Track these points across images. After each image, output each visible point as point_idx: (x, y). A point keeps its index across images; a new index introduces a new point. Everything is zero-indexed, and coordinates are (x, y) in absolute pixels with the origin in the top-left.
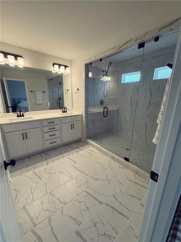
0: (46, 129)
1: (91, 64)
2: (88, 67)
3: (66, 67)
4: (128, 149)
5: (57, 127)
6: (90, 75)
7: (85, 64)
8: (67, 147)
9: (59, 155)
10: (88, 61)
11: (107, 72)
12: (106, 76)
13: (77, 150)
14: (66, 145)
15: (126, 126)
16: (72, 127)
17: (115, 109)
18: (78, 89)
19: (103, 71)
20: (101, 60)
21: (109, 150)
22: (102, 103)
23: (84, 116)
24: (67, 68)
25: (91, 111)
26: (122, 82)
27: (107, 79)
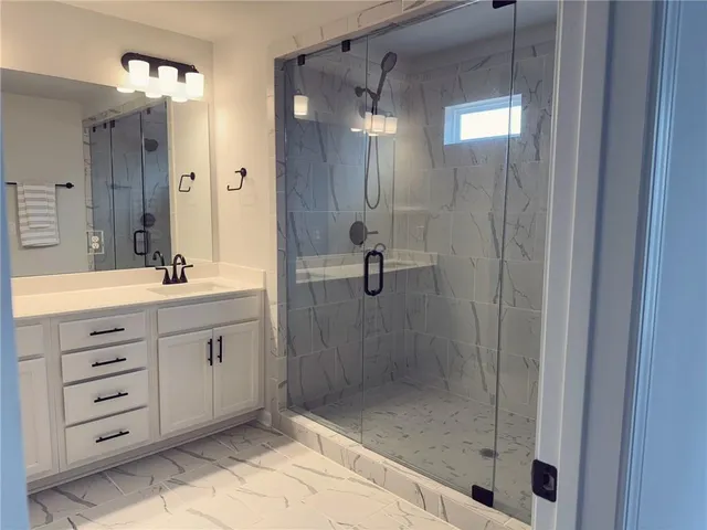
0: (78, 366)
1: (302, 59)
2: (290, 73)
3: (184, 69)
4: (488, 453)
5: (135, 355)
6: (301, 108)
7: (277, 61)
8: (182, 459)
9: (143, 496)
10: (289, 49)
11: (376, 97)
12: (374, 111)
13: (239, 468)
14: (179, 449)
15: (478, 341)
16: (215, 351)
17: (421, 264)
18: (243, 173)
19: (359, 91)
20: (346, 45)
21: (399, 459)
22: (358, 233)
23: (273, 296)
24: (189, 75)
25: (308, 275)
26: (447, 142)
27: (378, 126)
